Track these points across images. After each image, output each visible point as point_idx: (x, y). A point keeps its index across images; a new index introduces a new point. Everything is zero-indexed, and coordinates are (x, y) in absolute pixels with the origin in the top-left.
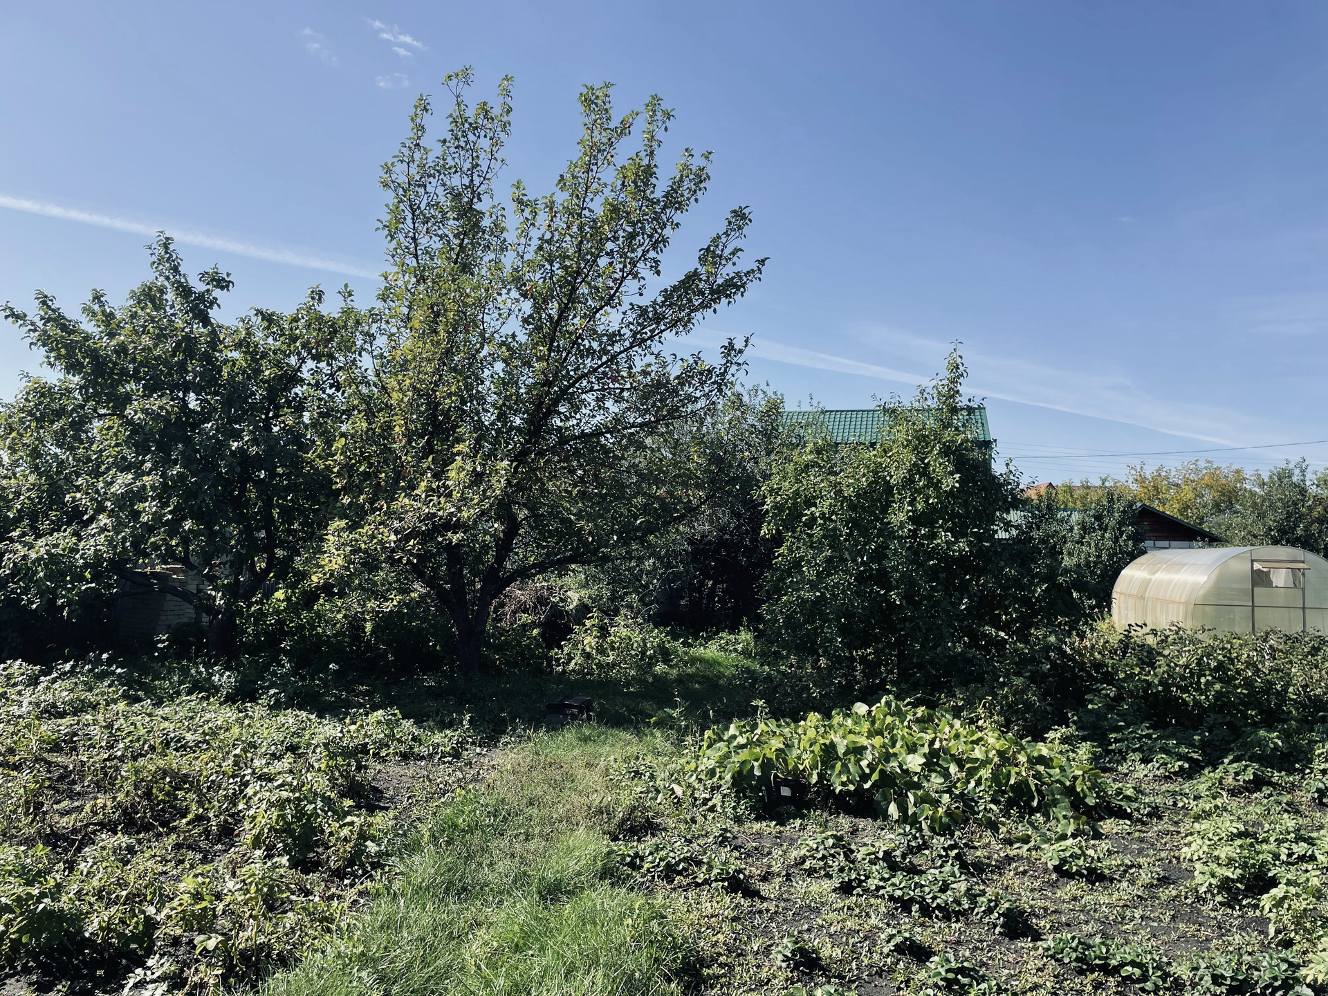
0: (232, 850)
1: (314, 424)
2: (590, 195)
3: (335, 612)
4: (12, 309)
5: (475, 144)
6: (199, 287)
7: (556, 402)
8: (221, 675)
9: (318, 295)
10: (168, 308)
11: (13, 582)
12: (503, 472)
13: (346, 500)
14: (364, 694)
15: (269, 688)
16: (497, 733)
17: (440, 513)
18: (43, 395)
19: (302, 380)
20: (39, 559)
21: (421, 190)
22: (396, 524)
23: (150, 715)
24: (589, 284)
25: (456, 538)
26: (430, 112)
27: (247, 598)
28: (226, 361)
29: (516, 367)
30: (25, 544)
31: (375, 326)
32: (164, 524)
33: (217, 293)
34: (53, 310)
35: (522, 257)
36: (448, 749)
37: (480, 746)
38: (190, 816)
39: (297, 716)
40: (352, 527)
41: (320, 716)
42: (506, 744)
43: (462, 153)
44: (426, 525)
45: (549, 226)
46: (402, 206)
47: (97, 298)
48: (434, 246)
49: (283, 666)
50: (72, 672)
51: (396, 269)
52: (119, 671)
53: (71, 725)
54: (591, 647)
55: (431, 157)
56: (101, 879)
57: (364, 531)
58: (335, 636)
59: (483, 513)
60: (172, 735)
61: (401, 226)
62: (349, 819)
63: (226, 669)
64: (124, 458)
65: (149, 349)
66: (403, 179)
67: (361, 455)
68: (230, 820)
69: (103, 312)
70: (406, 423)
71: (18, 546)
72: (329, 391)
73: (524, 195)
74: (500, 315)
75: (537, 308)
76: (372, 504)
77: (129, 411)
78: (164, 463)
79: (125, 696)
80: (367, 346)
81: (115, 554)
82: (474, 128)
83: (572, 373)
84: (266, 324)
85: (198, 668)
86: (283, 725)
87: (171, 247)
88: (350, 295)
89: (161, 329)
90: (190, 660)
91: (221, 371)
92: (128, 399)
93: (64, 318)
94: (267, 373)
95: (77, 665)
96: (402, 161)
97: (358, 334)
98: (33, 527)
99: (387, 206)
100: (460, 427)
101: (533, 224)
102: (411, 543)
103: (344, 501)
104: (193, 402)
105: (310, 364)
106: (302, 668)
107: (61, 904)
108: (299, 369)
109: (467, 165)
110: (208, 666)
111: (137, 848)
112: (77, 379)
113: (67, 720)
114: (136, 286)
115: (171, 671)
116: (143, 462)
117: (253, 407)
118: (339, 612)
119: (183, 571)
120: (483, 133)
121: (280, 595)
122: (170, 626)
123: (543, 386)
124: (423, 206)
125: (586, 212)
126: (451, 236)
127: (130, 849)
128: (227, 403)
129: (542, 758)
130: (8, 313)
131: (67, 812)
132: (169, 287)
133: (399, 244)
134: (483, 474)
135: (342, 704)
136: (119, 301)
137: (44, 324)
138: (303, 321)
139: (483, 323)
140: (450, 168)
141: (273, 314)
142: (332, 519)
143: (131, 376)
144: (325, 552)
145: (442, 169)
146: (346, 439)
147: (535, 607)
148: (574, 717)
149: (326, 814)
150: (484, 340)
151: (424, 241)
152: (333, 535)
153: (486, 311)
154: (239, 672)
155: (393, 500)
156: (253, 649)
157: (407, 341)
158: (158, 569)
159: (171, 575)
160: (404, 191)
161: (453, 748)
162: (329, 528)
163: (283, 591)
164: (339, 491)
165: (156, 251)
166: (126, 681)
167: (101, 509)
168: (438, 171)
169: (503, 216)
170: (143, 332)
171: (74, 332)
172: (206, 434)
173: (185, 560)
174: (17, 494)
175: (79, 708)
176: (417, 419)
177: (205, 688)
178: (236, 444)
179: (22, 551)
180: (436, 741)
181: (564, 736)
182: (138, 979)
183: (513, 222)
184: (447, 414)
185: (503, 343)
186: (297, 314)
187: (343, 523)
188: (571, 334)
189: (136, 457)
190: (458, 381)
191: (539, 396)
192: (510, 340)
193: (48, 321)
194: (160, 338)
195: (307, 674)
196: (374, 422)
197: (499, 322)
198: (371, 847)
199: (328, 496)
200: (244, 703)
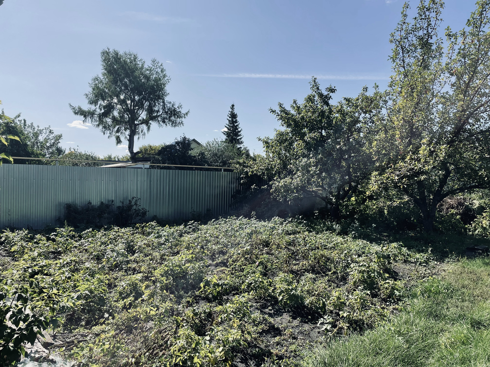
0: (346, 285)
1: (365, 137)
2: (483, 25)
3: (373, 206)
4: (272, 109)
5: (429, 16)
6: (325, 93)
7: (468, 118)
8: (336, 225)
9: (366, 89)
10: (315, 102)
11: (275, 193)
12: (444, 150)
13: (378, 164)
14: (386, 236)
15: (352, 231)
16: (443, 257)
17: (416, 168)
18: (281, 135)
19: (360, 121)
20: (282, 186)
21: (406, 40)
22: (398, 173)
23: (315, 237)
24: (484, 64)
25: (422, 178)
26: (409, 8)
27: (343, 199)
28: (334, 118)
29: (448, 106)
30: (278, 181)
31: (387, 97)
32: (316, 175)
33: (331, 94)
34: (283, 108)
35: (451, 58)
36: (423, 261)
37: (436, 261)
38: (332, 271)
39: (363, 242)
40: (380, 174)
41: (371, 243)
42: (448, 261)
43: (423, 21)
44: (410, 173)
45: (463, 43)
46: (398, 48)
47: (295, 102)
48: (411, 62)
49: (356, 224)
50: (291, 221)
51: (396, 73)
52: (305, 222)
53: (293, 238)
54: (486, 225)
55: (410, 26)
56: (308, 287)
57: (385, 175)
58: (374, 214)
59: (434, 167)
60: (323, 244)
61: (398, 56)
62: (387, 281)
63: (337, 224)
64: (304, 153)
65: (311, 117)
66: (398, 38)
67: (383, 147)
68: (345, 275)
69: (297, 106)
70: (400, 133)
71: (276, 182)
72: (369, 124)
73: (451, 32)
74: (440, 84)
75: (459, 79)
76: (387, 165)
77: (306, 138)
78: (316, 154)
79: (307, 230)
80: (384, 106)
81: (302, 184)
82: (428, 10)
83: (476, 105)
84: (347, 102)
85: (328, 222)
86: (358, 244)
87: (316, 81)
88: (377, 87)
89: (314, 110)
90: (325, 220)
91: (333, 121)
92: (305, 134)
93: (286, 110)
94: (348, 120)
95: (293, 219)
96: (398, 31)
97: (381, 101)
98: (279, 177)
99: (392, 50)
100: (423, 133)
101: (455, 44)
102: (404, 180)
103: (377, 165)
104: (324, 133)
105: (363, 115)
106: (363, 225)
107: (298, 293)
108: (359, 117)
109: (426, 25)
110: (331, 222)
111: (316, 279)
112: (290, 129)
113: (292, 236)
114: (306, 96)
115: (320, 223)
116: (310, 154)
117: (343, 133)
118: (374, 205)
119: (322, 190)
120: (432, 11)
121: (353, 199)
122: (318, 208)
123: (461, 112)
124: (407, 47)
125: (481, 33)
126: (419, 56)
127: (314, 279)
128: (335, 132)
129: (466, 269)
130: (271, 111)
131: (295, 265)
132: (316, 95)
133: (397, 63)
134: (434, 151)
135: (378, 239)
136: (301, 102)
137: (281, 113)
138: (360, 99)
139: (433, 89)
140: (418, 29)
141: (350, 98)
142: (373, 171)
143: (305, 127)
144: (370, 183)
145: (415, 29)
146: (377, 141)
147: (457, 207)
148: (480, 254)
149: (379, 278)
150: (433, 96)
151: (407, 61)
152: (373, 177)
153: (434, 84)
154: (341, 225)
155: (396, 163)
156: (345, 217)
157: (400, 102)
158: (314, 189)
159: (318, 192)
160: (399, 42)
161: (425, 260)
162: (372, 175)
163: (354, 197)
164: (375, 161)
165: (312, 84)
166: (307, 225)
167: (298, 170)
168: (413, 31)
169: (442, 43)
170: (309, 111)
171: (289, 114)
172: (329, 143)
173: (322, 186)
174: (275, 166)
175: (294, 233)
176: (405, 131)
177: (331, 229)
178: (338, 146)
179: (277, 184)
180: (417, 257)
181: (476, 262)
182: (322, 322)
183: (446, 45)
184: (417, 128)
185: (442, 96)
186: (358, 98)
187: (377, 173)
188: (475, 87)
189: (308, 153)
190: (422, 115)
191: (460, 117)
192: (445, 94)
193: (282, 112)
194: (314, 113)
195: (365, 227)
196: (387, 134)
197: (440, 88)
198: (397, 293)
199: (371, 163)
200: (344, 236)
